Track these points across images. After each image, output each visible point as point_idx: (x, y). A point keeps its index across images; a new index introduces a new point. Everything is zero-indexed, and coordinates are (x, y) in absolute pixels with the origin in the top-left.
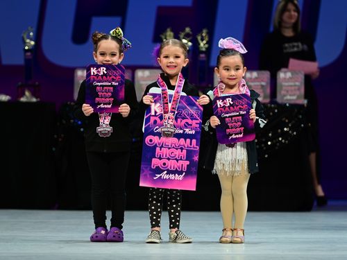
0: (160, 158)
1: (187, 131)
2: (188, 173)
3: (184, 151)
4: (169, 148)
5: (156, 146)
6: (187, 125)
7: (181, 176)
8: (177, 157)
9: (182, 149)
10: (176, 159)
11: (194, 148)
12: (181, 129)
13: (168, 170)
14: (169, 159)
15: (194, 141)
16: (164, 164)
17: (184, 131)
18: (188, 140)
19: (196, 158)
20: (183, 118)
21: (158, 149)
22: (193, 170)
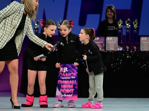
0: (63, 89)
1: (72, 77)
2: (74, 94)
3: (72, 85)
4: (66, 85)
5: (61, 84)
6: (72, 75)
7: (71, 95)
8: (69, 88)
9: (71, 85)
10: (69, 89)
11: (75, 83)
12: (70, 77)
13: (66, 93)
14: (66, 89)
15: (75, 81)
16: (65, 91)
17: (71, 77)
18: (73, 81)
19: (76, 87)
20: (70, 73)
21: (62, 85)
22: (76, 92)
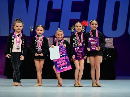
0: (59, 64)
1: (63, 54)
2: (68, 65)
3: (65, 60)
5: (57, 62)
7: (66, 67)
9: (64, 60)
10: (63, 63)
11: (67, 58)
13: (62, 67)
14: (61, 64)
15: (66, 56)
16: (61, 65)
18: (65, 57)
19: (69, 61)
20: (61, 52)
21: (58, 62)
22: (69, 64)
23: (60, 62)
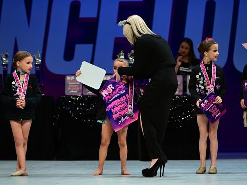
23: (116, 109)
